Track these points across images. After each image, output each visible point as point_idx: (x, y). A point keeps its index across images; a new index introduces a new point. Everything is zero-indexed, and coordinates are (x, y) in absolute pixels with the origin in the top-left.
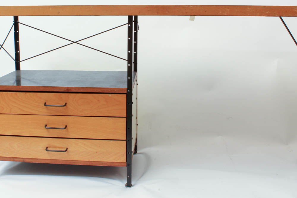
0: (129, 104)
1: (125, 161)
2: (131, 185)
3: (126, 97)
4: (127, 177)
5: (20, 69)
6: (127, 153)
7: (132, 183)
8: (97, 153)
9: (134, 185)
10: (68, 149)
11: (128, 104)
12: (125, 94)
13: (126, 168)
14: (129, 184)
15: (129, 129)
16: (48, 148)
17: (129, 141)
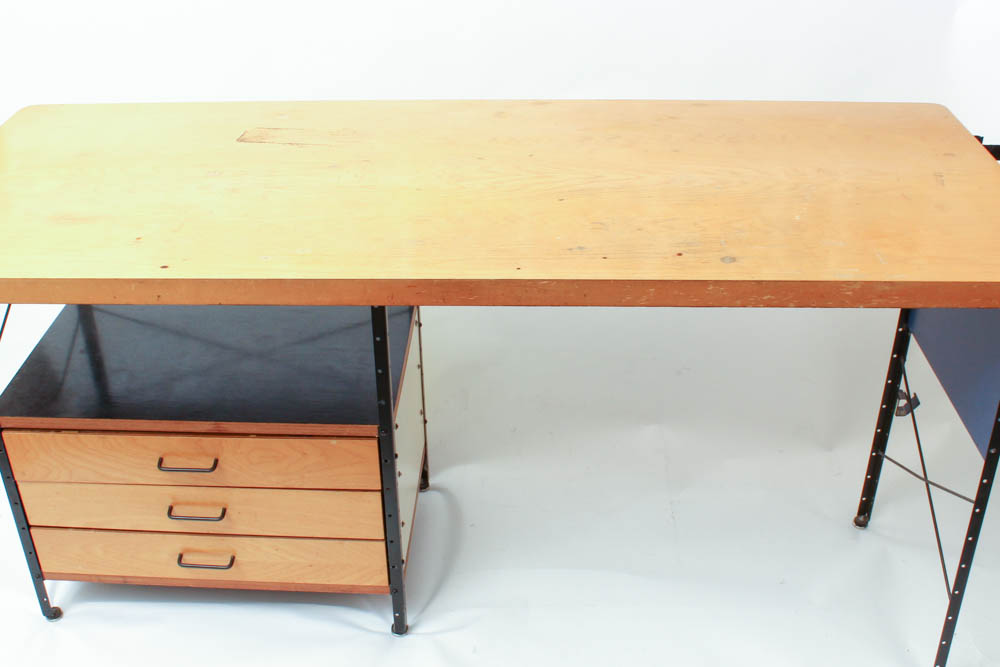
0: (386, 461)
1: (386, 583)
2: (407, 627)
3: (376, 445)
4: (395, 615)
6: (391, 567)
7: (409, 620)
8: (311, 566)
9: (415, 625)
10: (237, 558)
11: (383, 461)
12: (372, 437)
13: (390, 597)
14: (400, 628)
15: (390, 516)
16: (184, 557)
17: (392, 542)
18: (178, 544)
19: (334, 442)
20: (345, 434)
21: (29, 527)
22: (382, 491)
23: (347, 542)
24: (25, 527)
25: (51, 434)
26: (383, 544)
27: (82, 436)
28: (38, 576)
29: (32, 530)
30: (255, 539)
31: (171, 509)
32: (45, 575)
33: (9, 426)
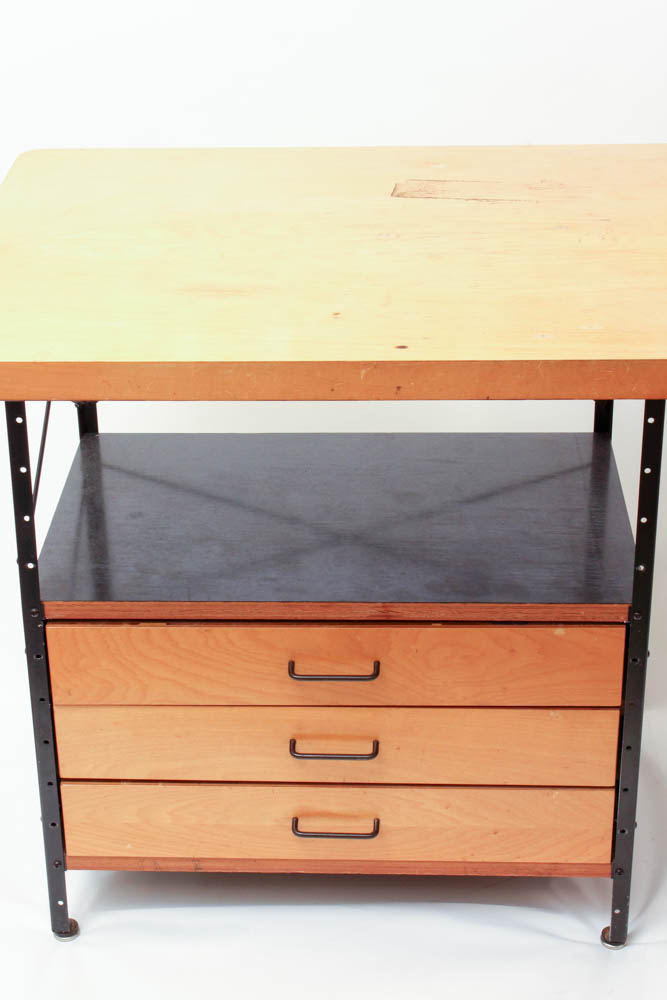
0: (635, 660)
1: (607, 859)
3: (623, 636)
4: (613, 913)
5: (97, 430)
6: (618, 832)
8: (495, 833)
10: (382, 823)
11: (631, 661)
12: (620, 624)
13: (610, 882)
14: (616, 935)
15: (629, 748)
16: (300, 823)
17: (626, 790)
18: (289, 802)
19: (560, 631)
20: (579, 619)
21: (59, 780)
22: (621, 708)
23: (556, 792)
24: (52, 781)
25: (125, 627)
26: (611, 794)
27: (175, 630)
28: (58, 862)
29: (64, 786)
30: (417, 790)
31: (293, 744)
32: (69, 862)
33: (57, 616)
